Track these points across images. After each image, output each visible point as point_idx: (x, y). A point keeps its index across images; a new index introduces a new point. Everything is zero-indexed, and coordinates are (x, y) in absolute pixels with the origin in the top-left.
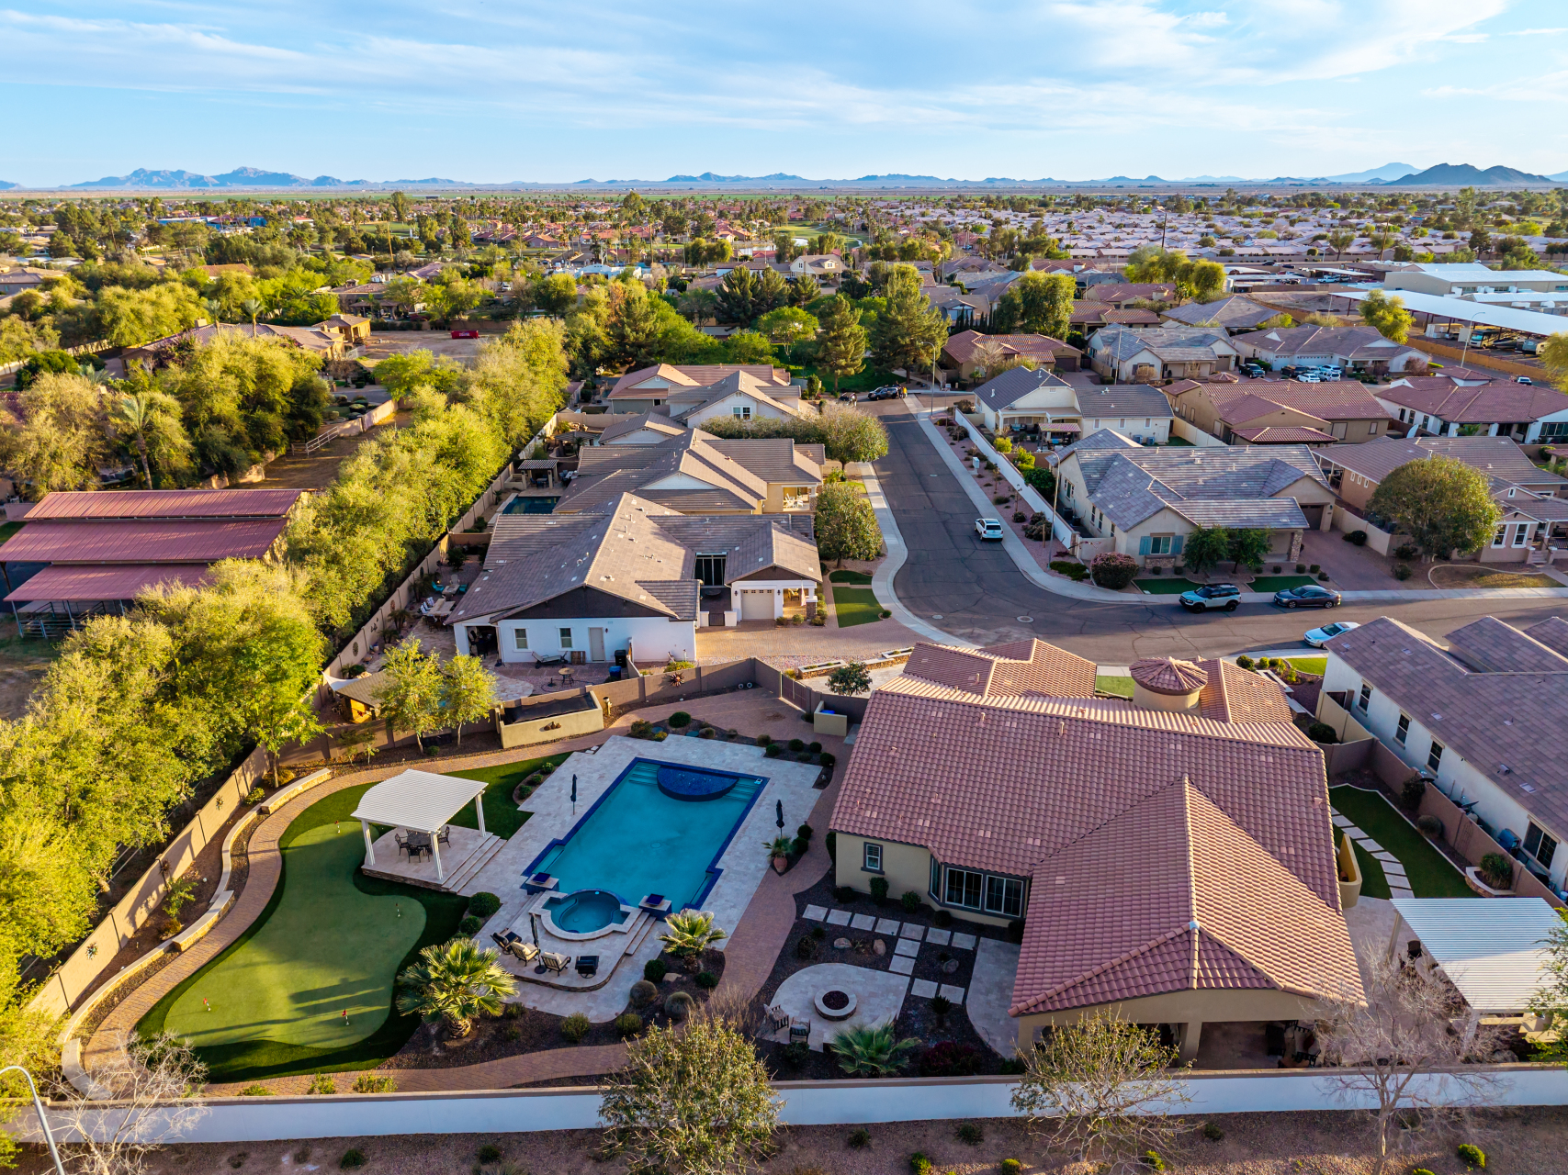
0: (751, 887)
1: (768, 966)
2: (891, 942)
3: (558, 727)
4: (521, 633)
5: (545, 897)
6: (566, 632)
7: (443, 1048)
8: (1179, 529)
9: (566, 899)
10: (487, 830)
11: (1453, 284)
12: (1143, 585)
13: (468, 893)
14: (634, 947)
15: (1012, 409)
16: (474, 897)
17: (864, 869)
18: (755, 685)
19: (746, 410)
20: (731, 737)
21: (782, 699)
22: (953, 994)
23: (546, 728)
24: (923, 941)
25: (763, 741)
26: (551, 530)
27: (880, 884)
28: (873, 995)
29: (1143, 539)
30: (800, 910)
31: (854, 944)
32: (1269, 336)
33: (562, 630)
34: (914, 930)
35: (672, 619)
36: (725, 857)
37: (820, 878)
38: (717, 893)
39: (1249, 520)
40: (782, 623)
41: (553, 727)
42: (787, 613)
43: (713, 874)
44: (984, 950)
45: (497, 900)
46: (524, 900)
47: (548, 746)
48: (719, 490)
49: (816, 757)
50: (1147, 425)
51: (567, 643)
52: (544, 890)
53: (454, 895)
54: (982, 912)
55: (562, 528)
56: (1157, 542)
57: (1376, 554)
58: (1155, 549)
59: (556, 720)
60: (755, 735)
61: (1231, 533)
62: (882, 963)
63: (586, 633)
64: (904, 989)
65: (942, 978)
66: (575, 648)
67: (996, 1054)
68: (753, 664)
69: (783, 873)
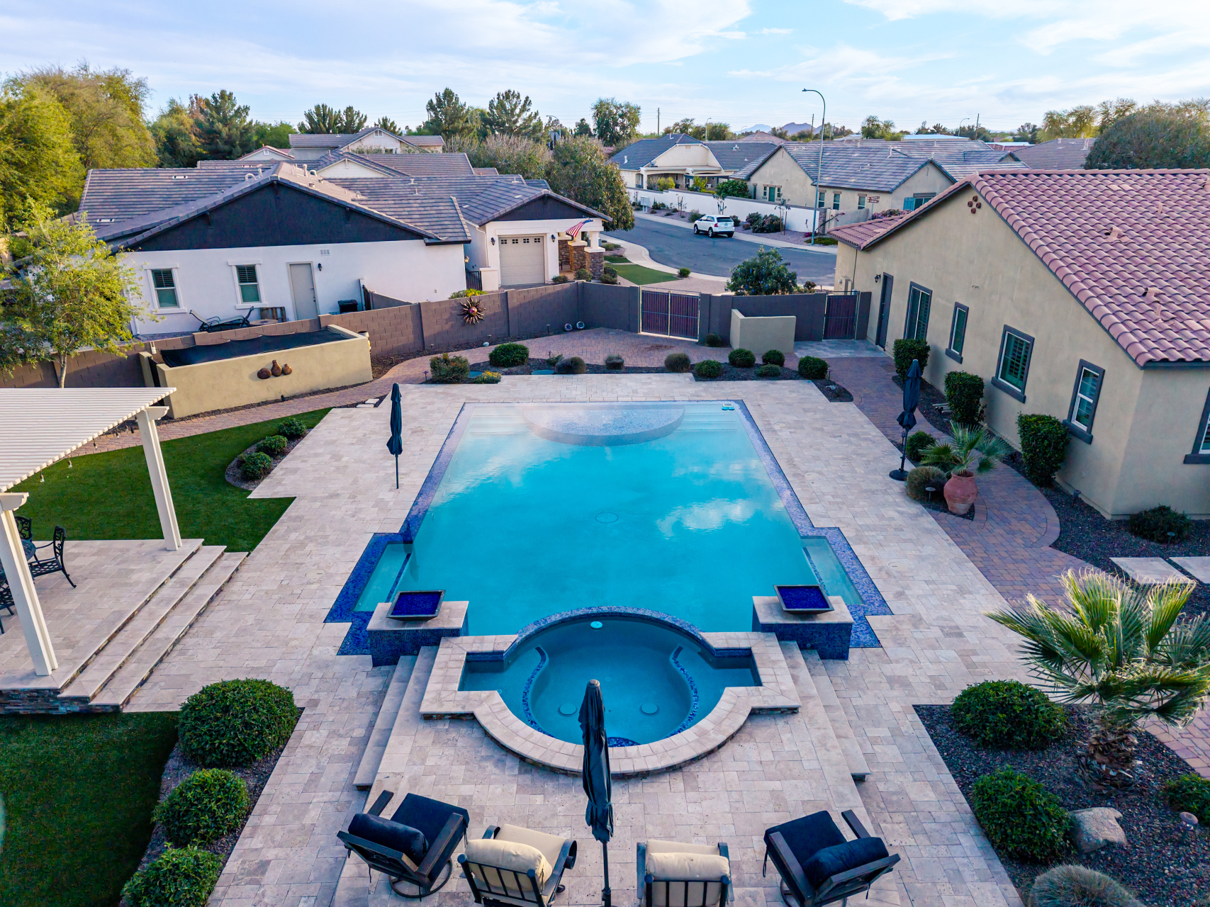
3: (285, 372)
4: (163, 279)
5: (451, 657)
6: (247, 274)
9: (517, 649)
10: (185, 534)
15: (653, 166)
16: (193, 706)
17: (1193, 457)
20: (616, 367)
21: (642, 333)
23: (263, 375)
33: (240, 269)
35: (431, 241)
41: (278, 371)
43: (827, 538)
45: (285, 697)
47: (271, 406)
49: (786, 371)
51: (251, 293)
59: (281, 357)
60: (654, 364)
63: (284, 270)
66: (266, 302)
69: (970, 514)
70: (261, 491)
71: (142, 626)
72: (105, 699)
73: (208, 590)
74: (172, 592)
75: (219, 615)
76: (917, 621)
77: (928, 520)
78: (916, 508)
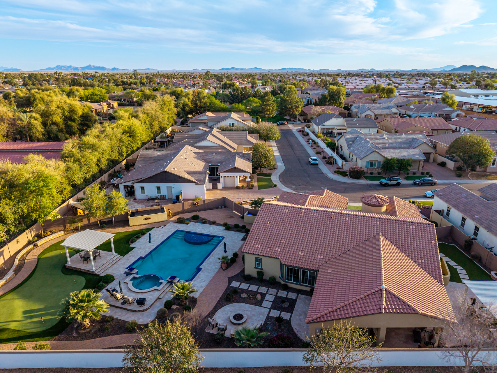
0: (212, 274)
1: (214, 304)
2: (263, 295)
3: (150, 219)
4: (143, 188)
5: (131, 277)
6: (159, 188)
7: (77, 332)
8: (380, 159)
9: (140, 277)
10: (116, 252)
11: (471, 94)
12: (367, 178)
13: (103, 275)
14: (162, 295)
15: (324, 125)
16: (104, 276)
17: (255, 268)
18: (225, 207)
19: (233, 124)
20: (214, 223)
21: (234, 211)
22: (285, 316)
23: (146, 219)
24: (276, 295)
25: (225, 225)
26: (159, 155)
27: (261, 273)
28: (254, 315)
29: (367, 162)
30: (230, 283)
31: (249, 296)
32: (410, 107)
33: (157, 187)
34: (273, 291)
35: (197, 184)
36: (204, 264)
37: (239, 272)
38: (199, 276)
39: (404, 156)
40: (238, 188)
41: (148, 218)
42: (240, 185)
43: (199, 269)
44: (300, 299)
45: (114, 277)
46: (124, 277)
47: (146, 226)
48: (220, 146)
49: (244, 230)
50: (369, 131)
51: (159, 192)
52: (132, 274)
53: (98, 275)
54: (300, 285)
55: (163, 155)
56: (372, 164)
57: (450, 169)
58: (371, 166)
59: (149, 216)
60: (222, 223)
61: (398, 160)
62: (259, 304)
63: (166, 188)
64: (266, 313)
65: (282, 309)
66: (162, 194)
67: (301, 340)
68: (224, 199)
69: (225, 270)
70: (132, 245)
71: (105, 265)
72: (98, 274)
73: (115, 262)
74: (111, 261)
75: (115, 265)
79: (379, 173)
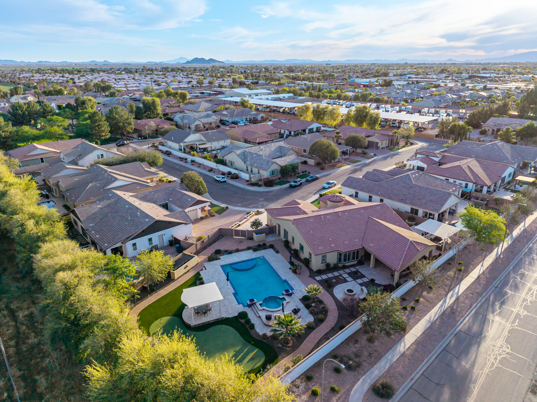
2: (342, 276)
4: (134, 245)
5: (258, 305)
8: (277, 167)
12: (277, 184)
13: (237, 315)
15: (185, 142)
17: (322, 263)
18: (223, 237)
19: (102, 155)
21: (235, 237)
23: (185, 268)
24: (346, 273)
25: (248, 248)
27: (328, 265)
29: (269, 172)
30: (315, 279)
31: (336, 280)
33: (149, 239)
34: (342, 272)
35: (186, 224)
36: (282, 277)
40: (202, 218)
41: (187, 266)
42: (203, 215)
44: (360, 269)
46: (251, 309)
48: (134, 183)
49: (266, 247)
51: (151, 244)
52: (255, 303)
54: (351, 262)
56: (273, 172)
57: (311, 166)
60: (245, 247)
61: (291, 165)
62: (346, 281)
63: (157, 238)
64: (356, 283)
65: (360, 278)
66: (154, 244)
69: (300, 274)
72: (227, 317)
75: (227, 307)
76: (297, 290)
77: (295, 276)
78: (293, 274)
79: (279, 179)
